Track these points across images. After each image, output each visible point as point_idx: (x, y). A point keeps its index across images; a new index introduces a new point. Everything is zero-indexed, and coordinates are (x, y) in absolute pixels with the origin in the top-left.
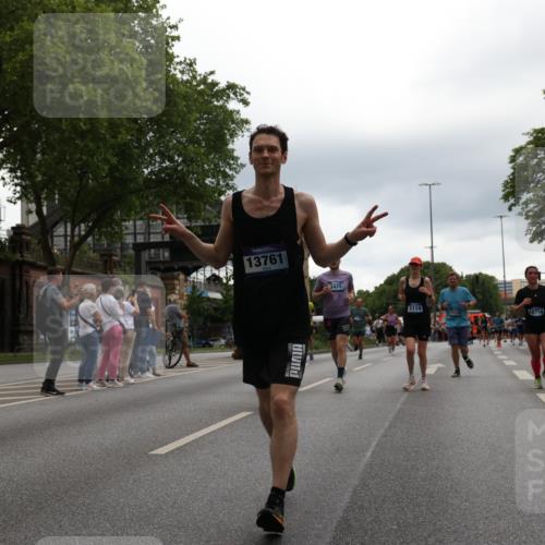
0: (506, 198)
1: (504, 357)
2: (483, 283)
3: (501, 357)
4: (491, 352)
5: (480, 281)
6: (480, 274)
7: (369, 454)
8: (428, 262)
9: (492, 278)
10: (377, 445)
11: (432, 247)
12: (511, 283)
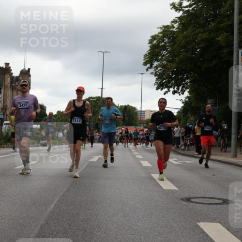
0: (145, 64)
1: (137, 153)
2: (130, 110)
3: (135, 153)
4: (130, 150)
5: (128, 109)
6: (128, 105)
7: (52, 206)
8: (99, 97)
9: (135, 108)
10: (58, 201)
11: (102, 89)
12: (144, 112)
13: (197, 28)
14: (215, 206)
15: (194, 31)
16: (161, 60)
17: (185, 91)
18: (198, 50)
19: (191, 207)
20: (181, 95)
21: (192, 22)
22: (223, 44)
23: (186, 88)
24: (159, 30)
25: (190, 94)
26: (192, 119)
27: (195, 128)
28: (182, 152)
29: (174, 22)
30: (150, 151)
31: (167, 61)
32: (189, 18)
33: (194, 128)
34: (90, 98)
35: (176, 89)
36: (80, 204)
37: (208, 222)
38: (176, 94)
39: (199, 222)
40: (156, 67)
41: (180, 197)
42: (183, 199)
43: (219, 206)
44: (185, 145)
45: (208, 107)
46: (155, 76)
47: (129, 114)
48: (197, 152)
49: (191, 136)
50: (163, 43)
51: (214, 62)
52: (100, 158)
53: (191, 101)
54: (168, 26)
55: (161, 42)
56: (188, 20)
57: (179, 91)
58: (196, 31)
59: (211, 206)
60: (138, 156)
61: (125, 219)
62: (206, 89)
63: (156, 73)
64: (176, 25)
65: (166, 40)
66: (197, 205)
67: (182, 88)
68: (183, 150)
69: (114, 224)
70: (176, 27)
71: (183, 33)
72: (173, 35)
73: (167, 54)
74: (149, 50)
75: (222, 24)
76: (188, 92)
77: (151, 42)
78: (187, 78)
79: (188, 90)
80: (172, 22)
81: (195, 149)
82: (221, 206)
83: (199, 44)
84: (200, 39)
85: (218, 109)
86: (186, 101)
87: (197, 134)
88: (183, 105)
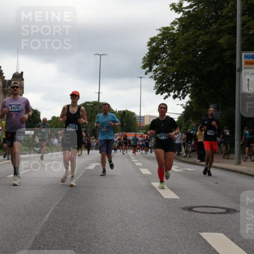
0: (144, 67)
1: (136, 161)
2: (128, 115)
3: (134, 160)
4: (129, 157)
5: (126, 115)
6: (127, 111)
7: (48, 216)
8: (96, 102)
9: (133, 114)
10: (53, 211)
11: (99, 93)
12: (144, 117)
13: (198, 30)
14: (218, 215)
15: (195, 33)
16: (160, 63)
17: (186, 95)
18: (199, 53)
19: (193, 216)
20: (182, 99)
21: (193, 23)
22: (226, 47)
23: (187, 92)
24: (159, 32)
25: (191, 99)
26: (194, 124)
27: (197, 134)
28: (184, 159)
29: (174, 23)
30: (149, 158)
31: (167, 65)
32: (190, 20)
33: (195, 135)
34: (86, 103)
35: (176, 93)
36: (77, 213)
37: (210, 232)
38: (176, 99)
39: (202, 232)
40: (156, 71)
41: (181, 206)
42: (184, 209)
43: (222, 216)
44: (187, 152)
45: (211, 111)
46: (155, 80)
47: (127, 120)
48: (198, 159)
49: (193, 143)
50: (163, 46)
51: (216, 65)
52: (97, 166)
53: (193, 106)
54: (168, 27)
55: (161, 45)
56: (188, 22)
57: (180, 95)
58: (197, 33)
59: (214, 215)
60: (137, 164)
61: (124, 229)
62: (208, 94)
63: (155, 76)
64: (176, 27)
65: (166, 42)
66: (199, 214)
67: (183, 92)
68: (184, 157)
69: (112, 235)
70: (176, 29)
71: (183, 35)
72: (173, 38)
73: (167, 57)
74: (148, 53)
75: (224, 26)
76: (190, 96)
77: (150, 44)
78: (188, 82)
79: (189, 95)
80: (172, 23)
81: (197, 156)
82: (225, 215)
83: (200, 46)
84: (201, 41)
85: (221, 114)
86: (187, 106)
87: (199, 141)
88: (184, 110)
